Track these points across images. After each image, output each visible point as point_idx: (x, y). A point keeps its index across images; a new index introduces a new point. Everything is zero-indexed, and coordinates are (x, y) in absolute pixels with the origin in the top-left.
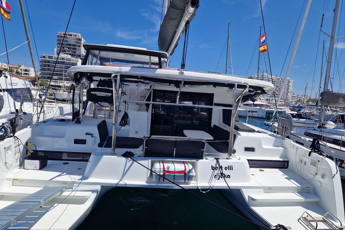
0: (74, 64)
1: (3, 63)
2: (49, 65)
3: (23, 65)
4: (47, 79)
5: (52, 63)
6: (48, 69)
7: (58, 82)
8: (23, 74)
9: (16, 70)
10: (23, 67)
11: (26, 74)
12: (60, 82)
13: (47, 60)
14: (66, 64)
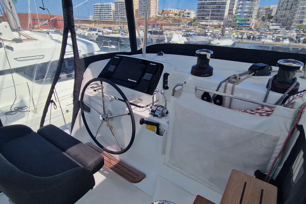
0: (224, 3)
1: (175, 9)
2: (204, 7)
3: (187, 9)
4: (201, 19)
5: (206, 5)
6: (203, 10)
7: (209, 22)
8: (186, 17)
9: (182, 14)
10: (187, 11)
11: (188, 16)
12: (210, 22)
13: (203, 2)
14: (217, 5)
